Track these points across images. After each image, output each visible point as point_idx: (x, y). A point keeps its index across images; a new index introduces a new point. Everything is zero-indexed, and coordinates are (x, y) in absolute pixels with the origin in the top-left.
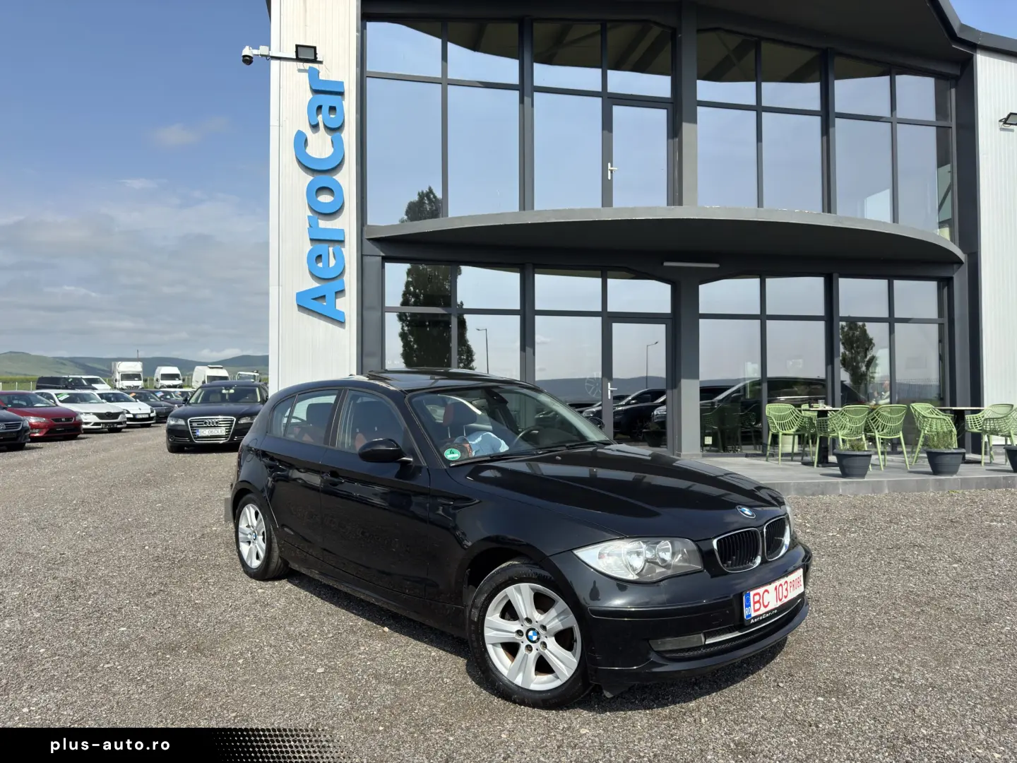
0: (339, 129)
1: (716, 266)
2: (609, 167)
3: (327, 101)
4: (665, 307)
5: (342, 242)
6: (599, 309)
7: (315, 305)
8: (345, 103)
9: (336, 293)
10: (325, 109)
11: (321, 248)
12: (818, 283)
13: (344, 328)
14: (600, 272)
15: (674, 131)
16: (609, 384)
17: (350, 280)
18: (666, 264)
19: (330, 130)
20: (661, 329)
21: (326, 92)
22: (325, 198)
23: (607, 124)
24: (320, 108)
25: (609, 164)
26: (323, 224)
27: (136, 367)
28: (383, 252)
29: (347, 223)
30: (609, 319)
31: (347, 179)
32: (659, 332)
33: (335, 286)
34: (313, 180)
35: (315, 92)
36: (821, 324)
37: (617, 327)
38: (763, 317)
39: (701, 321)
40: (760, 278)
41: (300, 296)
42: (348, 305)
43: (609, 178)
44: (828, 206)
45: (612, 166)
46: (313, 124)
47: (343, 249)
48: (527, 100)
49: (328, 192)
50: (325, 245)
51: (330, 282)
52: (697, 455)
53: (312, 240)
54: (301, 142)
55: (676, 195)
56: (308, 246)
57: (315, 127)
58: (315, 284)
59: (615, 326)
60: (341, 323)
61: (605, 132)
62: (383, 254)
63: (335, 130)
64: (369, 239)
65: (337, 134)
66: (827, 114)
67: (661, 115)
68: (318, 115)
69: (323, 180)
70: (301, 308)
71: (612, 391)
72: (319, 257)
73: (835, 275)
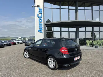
0: (42, 13)
1: (81, 26)
4: (75, 31)
6: (68, 31)
7: (40, 31)
8: (42, 11)
12: (91, 28)
14: (68, 27)
15: (76, 12)
17: (43, 29)
18: (75, 26)
20: (75, 33)
21: (40, 10)
23: (69, 12)
26: (40, 23)
27: (20, 38)
28: (46, 26)
29: (43, 23)
31: (42, 18)
37: (70, 33)
39: (79, 32)
40: (85, 27)
43: (69, 17)
44: (92, 19)
47: (42, 26)
48: (60, 10)
51: (41, 29)
54: (38, 15)
55: (76, 19)
56: (39, 25)
57: (39, 13)
60: (42, 33)
63: (41, 14)
64: (45, 24)
66: (92, 10)
70: (38, 32)
73: (93, 27)
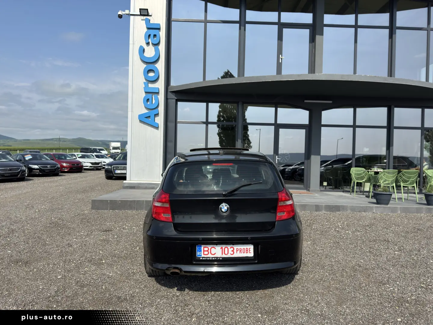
0: (158, 44)
1: (331, 102)
2: (281, 57)
3: (152, 32)
5: (158, 93)
6: (273, 122)
7: (146, 120)
8: (161, 33)
9: (155, 115)
10: (152, 36)
11: (149, 96)
12: (384, 110)
13: (158, 130)
14: (274, 105)
15: (312, 40)
16: (277, 156)
17: (161, 109)
18: (306, 101)
19: (154, 45)
20: (303, 132)
21: (153, 29)
22: (151, 74)
23: (280, 37)
24: (149, 35)
25: (281, 55)
26: (151, 85)
27: (118, 145)
28: (176, 97)
29: (160, 85)
30: (278, 127)
31: (161, 66)
32: (302, 133)
33: (155, 112)
34: (146, 66)
35: (148, 28)
36: (385, 130)
38: (354, 126)
39: (322, 128)
40: (354, 108)
41: (140, 116)
42: (160, 120)
43: (280, 62)
44: (391, 73)
45: (282, 56)
46: (147, 42)
47: (158, 96)
48: (242, 28)
49: (153, 72)
50: (151, 95)
51: (152, 110)
52: (318, 190)
53: (145, 92)
54: (142, 51)
55: (312, 69)
56: (144, 95)
57: (148, 44)
58: (146, 111)
59: (280, 130)
60: (157, 128)
61: (279, 41)
62: (176, 98)
63: (157, 45)
64: (170, 92)
65: (157, 46)
66: (392, 28)
67: (307, 32)
68: (149, 39)
69: (151, 67)
71: (278, 160)
72: (148, 100)
73: (392, 106)
